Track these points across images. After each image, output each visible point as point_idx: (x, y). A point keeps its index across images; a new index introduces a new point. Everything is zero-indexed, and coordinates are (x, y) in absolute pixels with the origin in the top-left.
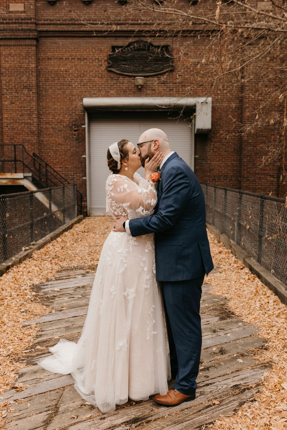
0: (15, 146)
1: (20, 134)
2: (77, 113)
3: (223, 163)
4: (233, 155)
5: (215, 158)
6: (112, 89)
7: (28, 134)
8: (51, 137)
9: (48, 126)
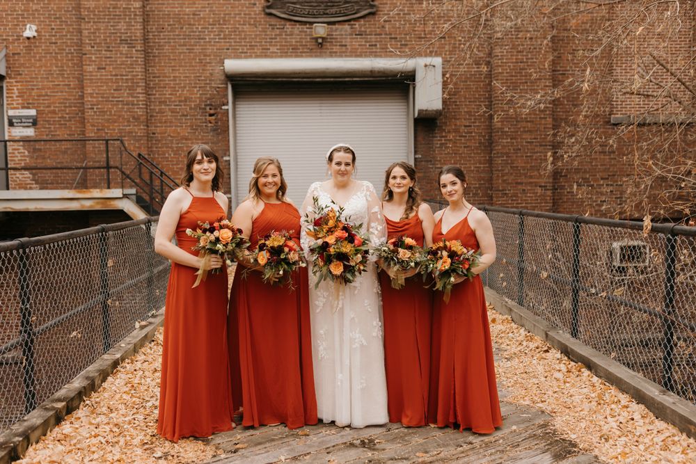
0: (107, 141)
1: (115, 122)
2: (213, 85)
4: (478, 153)
5: (448, 159)
6: (273, 44)
7: (129, 121)
8: (170, 126)
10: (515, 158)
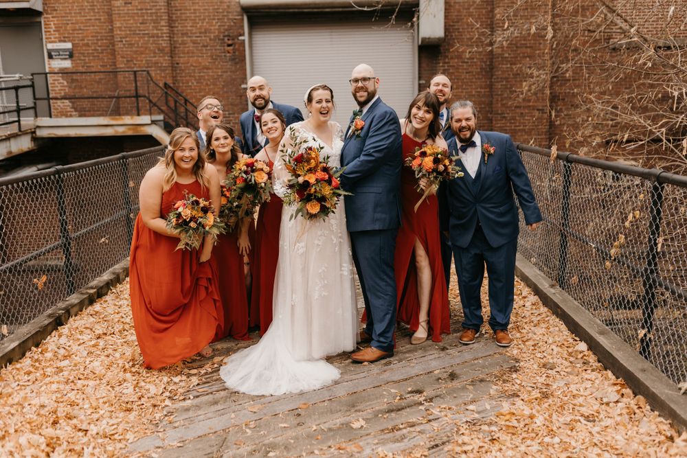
0: (135, 72)
1: (142, 54)
2: (230, 17)
3: (464, 91)
4: (479, 79)
7: (155, 53)
8: (192, 57)
9: (185, 38)
10: (514, 82)
